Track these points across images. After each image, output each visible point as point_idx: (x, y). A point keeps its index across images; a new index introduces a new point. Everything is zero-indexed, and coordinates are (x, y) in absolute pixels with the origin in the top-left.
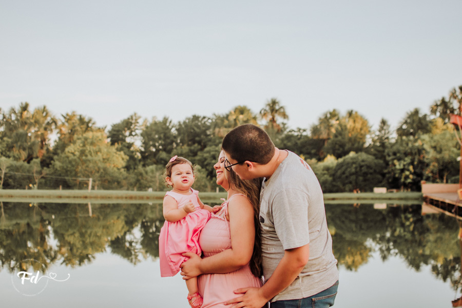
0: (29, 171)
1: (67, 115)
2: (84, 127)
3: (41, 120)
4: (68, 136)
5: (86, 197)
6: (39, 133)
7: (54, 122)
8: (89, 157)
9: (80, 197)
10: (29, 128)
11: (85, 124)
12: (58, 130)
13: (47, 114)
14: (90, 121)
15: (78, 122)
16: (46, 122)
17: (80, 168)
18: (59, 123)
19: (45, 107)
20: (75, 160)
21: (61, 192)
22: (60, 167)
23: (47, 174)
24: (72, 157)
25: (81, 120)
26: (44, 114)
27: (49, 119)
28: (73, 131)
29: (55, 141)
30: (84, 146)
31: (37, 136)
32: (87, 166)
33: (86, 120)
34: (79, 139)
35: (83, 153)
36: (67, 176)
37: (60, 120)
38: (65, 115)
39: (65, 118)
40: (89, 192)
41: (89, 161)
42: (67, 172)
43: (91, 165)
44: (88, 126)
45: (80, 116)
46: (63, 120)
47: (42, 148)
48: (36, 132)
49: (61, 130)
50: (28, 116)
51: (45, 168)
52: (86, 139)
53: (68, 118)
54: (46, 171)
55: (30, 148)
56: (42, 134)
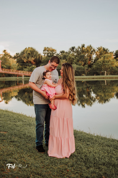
0: (84, 69)
1: (99, 48)
2: (105, 52)
3: (89, 50)
4: (99, 56)
5: (104, 78)
6: (89, 55)
7: (94, 50)
8: (106, 63)
9: (102, 78)
10: (85, 53)
11: (105, 51)
12: (95, 54)
13: (91, 48)
14: (107, 50)
15: (103, 50)
16: (91, 51)
17: (103, 67)
18: (96, 51)
19: (90, 46)
20: (101, 65)
21: (95, 76)
22: (95, 67)
23: (90, 70)
24: (100, 63)
25: (104, 49)
26: (90, 48)
27: (92, 50)
28: (101, 54)
29: (95, 58)
30: (104, 59)
31: (88, 56)
32: (105, 67)
33: (106, 49)
34: (102, 57)
35: (104, 62)
36: (98, 70)
37: (96, 50)
38: (98, 48)
39: (98, 49)
40: (105, 76)
41: (106, 65)
42: (97, 69)
43: (107, 66)
44: (106, 52)
45: (104, 48)
46: (98, 50)
47: (90, 60)
48: (88, 54)
49: (97, 53)
50: (85, 49)
51: (90, 68)
52: (105, 57)
53: (99, 49)
54: (90, 69)
55: (85, 61)
56: (90, 55)
